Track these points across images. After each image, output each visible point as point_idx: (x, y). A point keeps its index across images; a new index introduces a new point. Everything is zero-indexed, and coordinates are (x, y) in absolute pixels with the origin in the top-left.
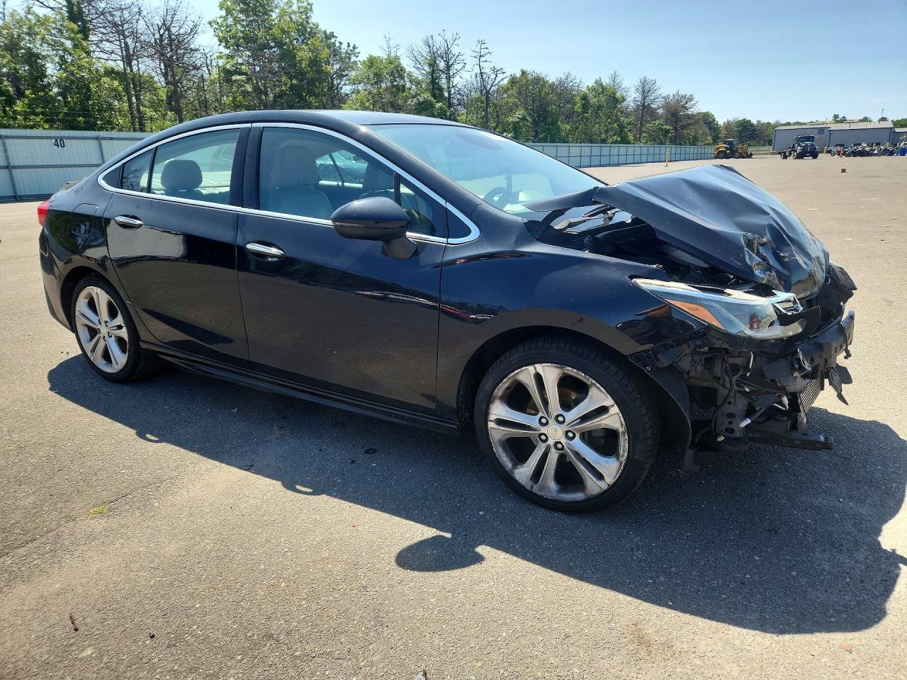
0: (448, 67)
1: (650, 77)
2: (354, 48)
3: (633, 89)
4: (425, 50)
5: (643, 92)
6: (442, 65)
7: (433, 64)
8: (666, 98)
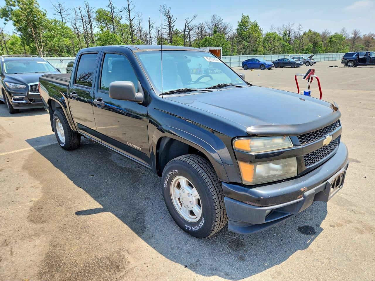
0: (289, 33)
1: (358, 29)
2: (262, 29)
3: (351, 33)
4: (282, 28)
5: (355, 34)
6: (288, 32)
7: (285, 33)
8: (364, 36)
